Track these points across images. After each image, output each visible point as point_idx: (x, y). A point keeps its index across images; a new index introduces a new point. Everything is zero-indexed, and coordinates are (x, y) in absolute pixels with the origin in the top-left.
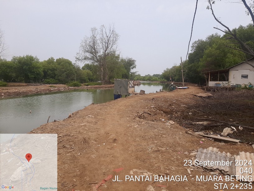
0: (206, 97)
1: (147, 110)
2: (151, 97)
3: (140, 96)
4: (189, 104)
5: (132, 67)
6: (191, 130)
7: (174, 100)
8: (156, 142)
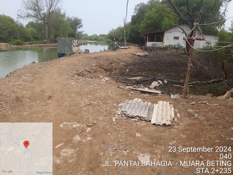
0: (143, 56)
1: (88, 68)
2: (95, 56)
3: (83, 55)
4: (128, 62)
5: (78, 26)
6: (124, 84)
7: (115, 59)
8: (90, 96)
